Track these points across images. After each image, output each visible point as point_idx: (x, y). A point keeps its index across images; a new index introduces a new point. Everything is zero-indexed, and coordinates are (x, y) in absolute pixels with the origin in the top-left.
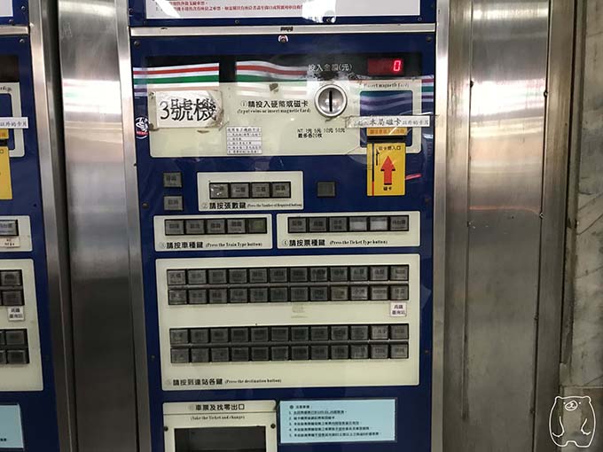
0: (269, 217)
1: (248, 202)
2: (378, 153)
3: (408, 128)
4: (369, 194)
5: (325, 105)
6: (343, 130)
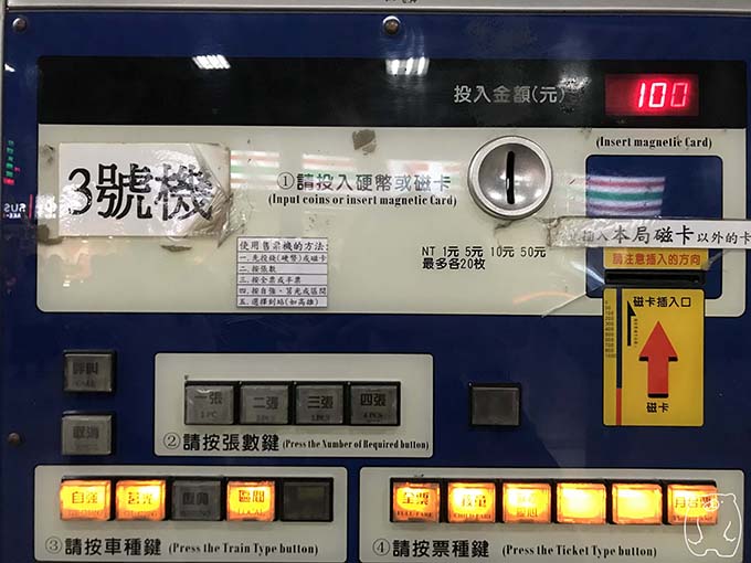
0: (340, 476)
1: (287, 434)
2: (631, 313)
3: (712, 252)
4: (609, 419)
5: (498, 187)
6: (540, 252)
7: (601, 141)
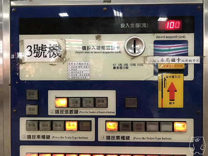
0: (93, 120)
1: (80, 110)
2: (165, 80)
3: (185, 64)
4: (160, 106)
5: (131, 48)
6: (142, 65)
7: (158, 37)
